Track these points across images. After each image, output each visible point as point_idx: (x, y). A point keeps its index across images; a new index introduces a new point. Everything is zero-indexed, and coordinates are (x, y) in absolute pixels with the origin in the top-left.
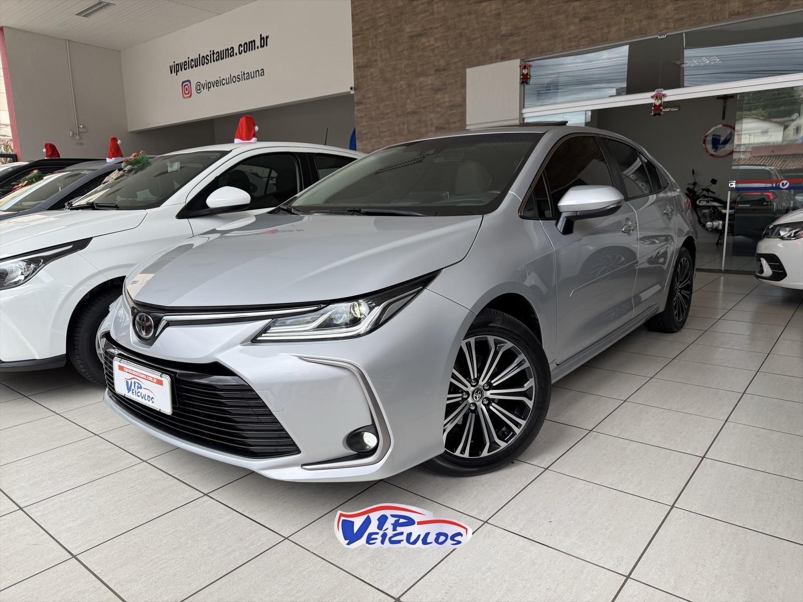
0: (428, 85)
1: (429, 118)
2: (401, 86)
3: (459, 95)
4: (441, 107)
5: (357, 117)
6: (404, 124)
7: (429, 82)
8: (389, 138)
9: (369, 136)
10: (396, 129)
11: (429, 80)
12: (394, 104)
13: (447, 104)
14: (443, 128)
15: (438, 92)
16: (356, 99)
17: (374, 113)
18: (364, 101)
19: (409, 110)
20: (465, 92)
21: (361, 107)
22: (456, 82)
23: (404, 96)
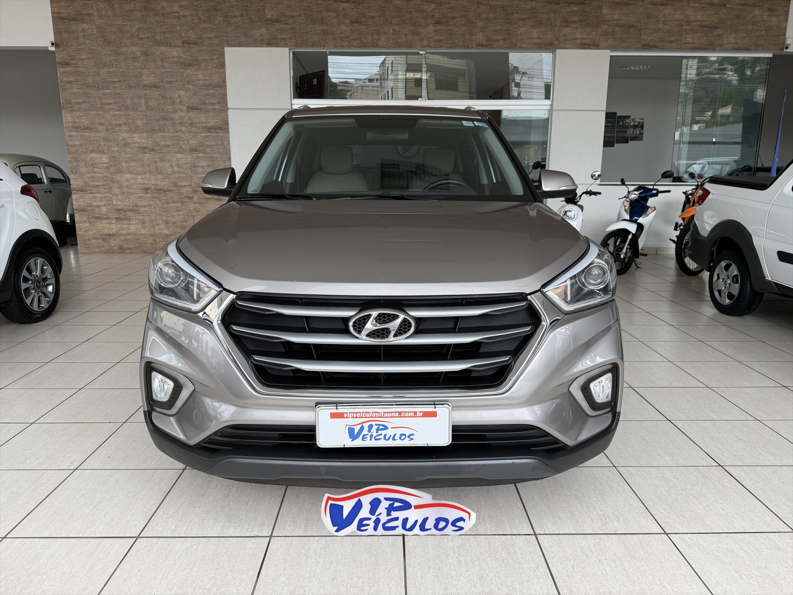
0: (174, 57)
1: (177, 95)
2: (132, 52)
3: (216, 75)
4: (192, 85)
5: (61, 81)
6: (140, 97)
7: (175, 54)
8: (117, 113)
9: (84, 106)
10: (129, 102)
11: (175, 52)
12: (123, 72)
13: (201, 82)
14: (197, 109)
15: (188, 67)
16: (59, 58)
17: (90, 80)
18: (74, 62)
19: (145, 83)
20: (225, 72)
21: (68, 69)
22: (212, 60)
23: (137, 64)
